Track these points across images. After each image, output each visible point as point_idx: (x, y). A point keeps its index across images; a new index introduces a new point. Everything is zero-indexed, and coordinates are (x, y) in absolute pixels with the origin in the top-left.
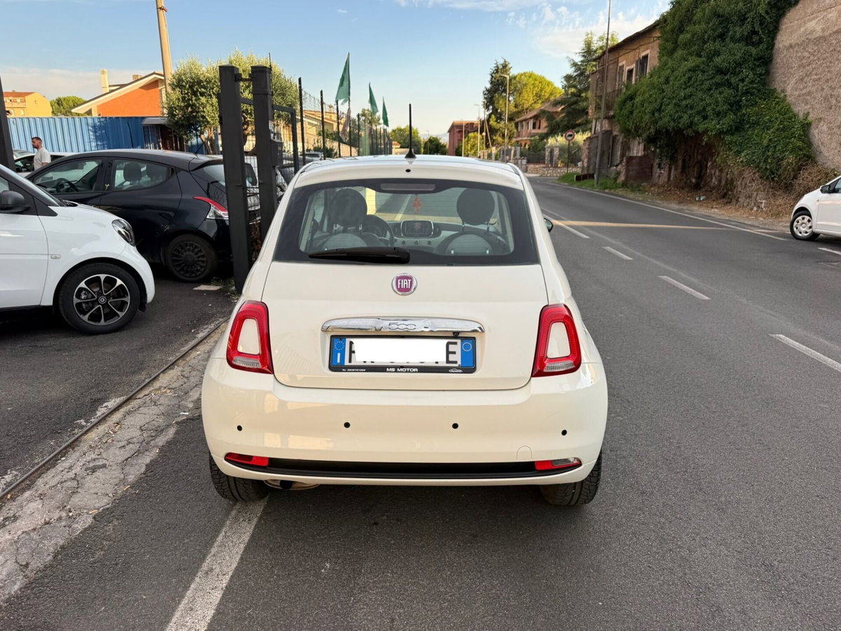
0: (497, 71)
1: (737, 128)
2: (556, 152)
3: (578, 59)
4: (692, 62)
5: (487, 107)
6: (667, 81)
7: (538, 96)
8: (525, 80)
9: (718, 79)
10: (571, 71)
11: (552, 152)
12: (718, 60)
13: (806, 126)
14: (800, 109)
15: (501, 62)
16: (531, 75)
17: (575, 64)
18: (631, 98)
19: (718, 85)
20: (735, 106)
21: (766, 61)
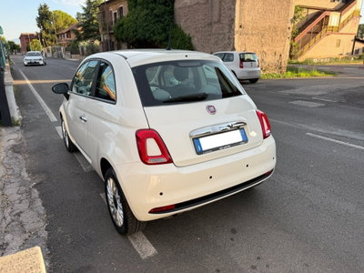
0: (41, 8)
1: (167, 39)
2: (85, 49)
3: (85, 6)
4: (145, 12)
5: (39, 26)
6: (137, 19)
7: (66, 22)
8: (57, 14)
9: (157, 19)
10: (82, 12)
11: (82, 49)
12: (155, 11)
13: (190, 39)
14: (187, 32)
15: (43, 4)
16: (60, 12)
17: (84, 8)
18: (122, 25)
19: (157, 22)
20: (165, 30)
21: (172, 13)
